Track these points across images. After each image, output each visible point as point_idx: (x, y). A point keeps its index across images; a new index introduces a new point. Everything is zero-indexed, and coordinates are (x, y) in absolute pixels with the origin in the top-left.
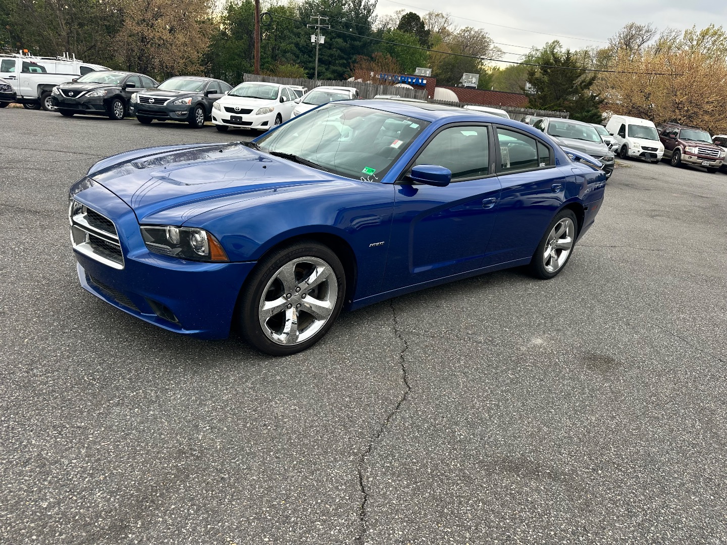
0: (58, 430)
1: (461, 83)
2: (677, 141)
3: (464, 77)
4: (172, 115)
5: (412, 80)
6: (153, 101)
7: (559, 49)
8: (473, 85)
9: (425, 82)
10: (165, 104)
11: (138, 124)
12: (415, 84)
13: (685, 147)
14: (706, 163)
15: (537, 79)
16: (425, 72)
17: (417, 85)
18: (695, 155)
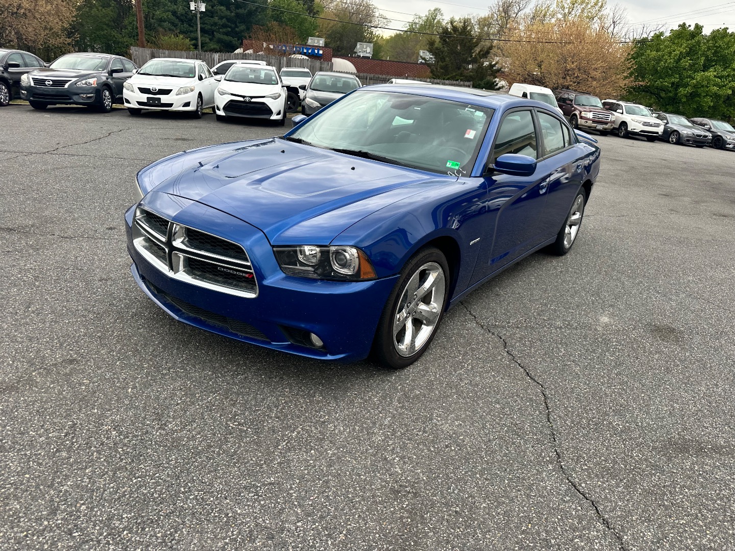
0: (253, 492)
1: (356, 53)
2: (573, 107)
3: (358, 46)
4: (75, 98)
5: (308, 51)
6: (51, 83)
7: (440, 17)
8: (368, 55)
9: (321, 52)
10: (66, 86)
11: (33, 111)
12: (311, 54)
13: (581, 112)
14: (600, 127)
15: (437, 49)
16: (318, 42)
17: (313, 55)
18: (589, 119)
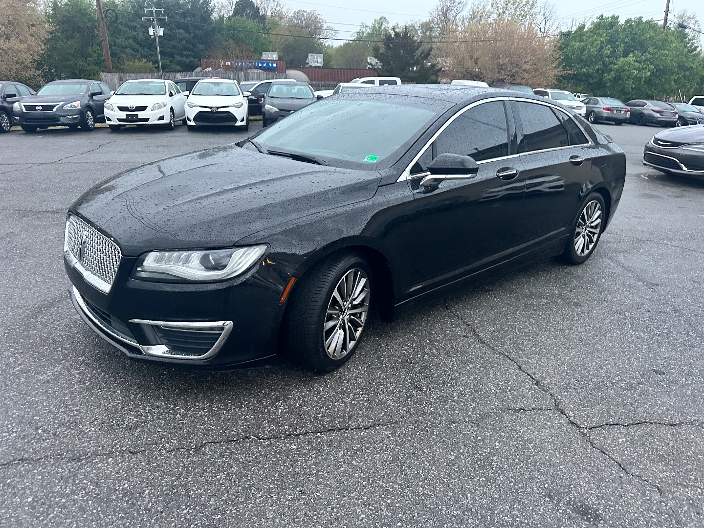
1: (308, 63)
3: (310, 57)
4: (62, 120)
5: (262, 65)
6: (41, 108)
7: (386, 25)
8: (319, 65)
9: (275, 65)
10: (54, 110)
12: (266, 68)
15: (382, 54)
16: (272, 56)
17: (268, 68)
